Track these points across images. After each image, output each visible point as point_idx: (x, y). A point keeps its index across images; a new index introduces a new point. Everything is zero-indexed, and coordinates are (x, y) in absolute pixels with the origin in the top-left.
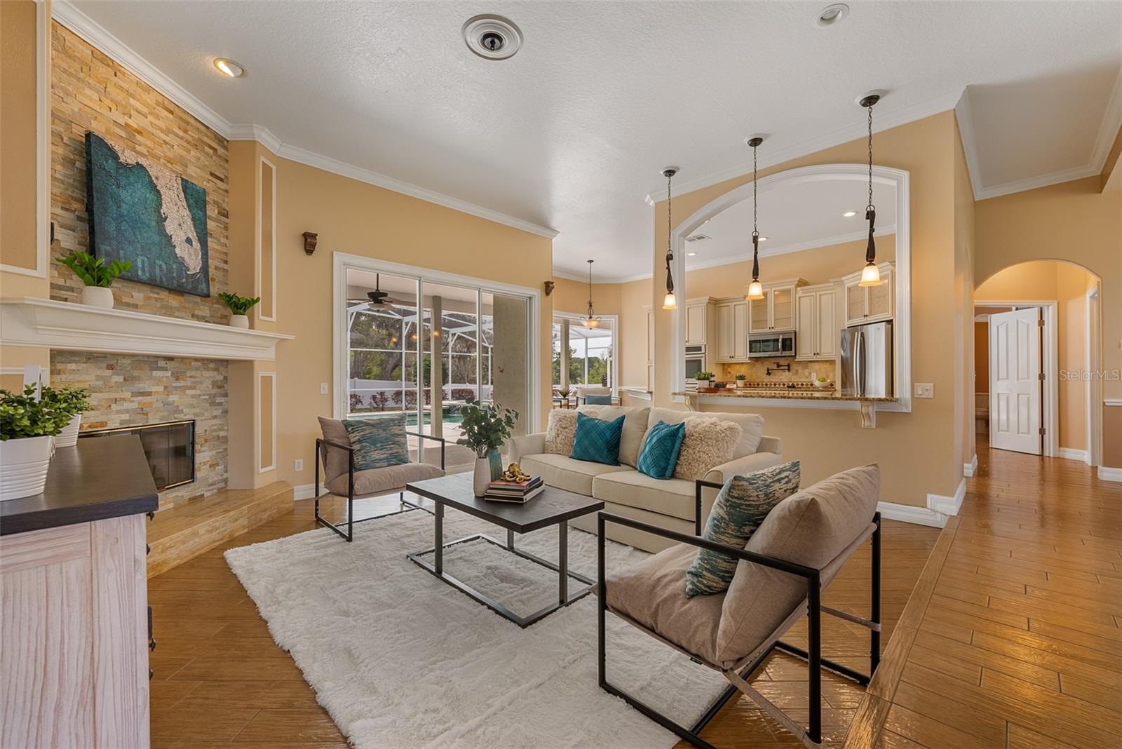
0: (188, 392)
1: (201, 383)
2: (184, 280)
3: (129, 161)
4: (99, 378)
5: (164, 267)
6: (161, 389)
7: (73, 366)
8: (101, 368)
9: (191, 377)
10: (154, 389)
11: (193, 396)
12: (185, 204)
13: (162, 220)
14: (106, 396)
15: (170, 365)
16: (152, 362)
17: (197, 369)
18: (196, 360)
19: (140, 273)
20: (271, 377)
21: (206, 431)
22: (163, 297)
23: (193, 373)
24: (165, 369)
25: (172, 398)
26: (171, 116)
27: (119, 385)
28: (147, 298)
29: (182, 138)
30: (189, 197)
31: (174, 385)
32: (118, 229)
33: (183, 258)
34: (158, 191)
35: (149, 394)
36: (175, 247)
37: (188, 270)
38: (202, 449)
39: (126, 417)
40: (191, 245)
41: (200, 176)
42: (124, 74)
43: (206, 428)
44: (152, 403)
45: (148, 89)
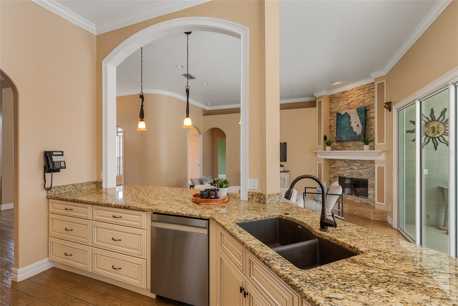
0: (365, 170)
1: (370, 167)
2: (355, 138)
3: (344, 113)
4: (343, 164)
5: (350, 136)
6: (357, 168)
7: (338, 162)
8: (342, 162)
9: (366, 165)
10: (354, 168)
11: (366, 171)
12: (357, 115)
13: (350, 123)
14: (344, 168)
15: (360, 162)
16: (355, 161)
17: (368, 163)
18: (368, 160)
19: (344, 139)
20: (384, 167)
21: (372, 184)
22: (357, 143)
23: (367, 164)
24: (358, 163)
25: (360, 171)
26: (360, 91)
27: (346, 166)
28: (353, 144)
29: (363, 94)
30: (359, 113)
31: (360, 167)
32: (340, 131)
33: (356, 132)
34: (350, 116)
35: (354, 169)
36: (353, 129)
37: (357, 134)
38: (370, 189)
39: (348, 174)
40: (359, 126)
41: (369, 101)
42: (347, 92)
43: (372, 183)
44: (354, 172)
45: (353, 90)
